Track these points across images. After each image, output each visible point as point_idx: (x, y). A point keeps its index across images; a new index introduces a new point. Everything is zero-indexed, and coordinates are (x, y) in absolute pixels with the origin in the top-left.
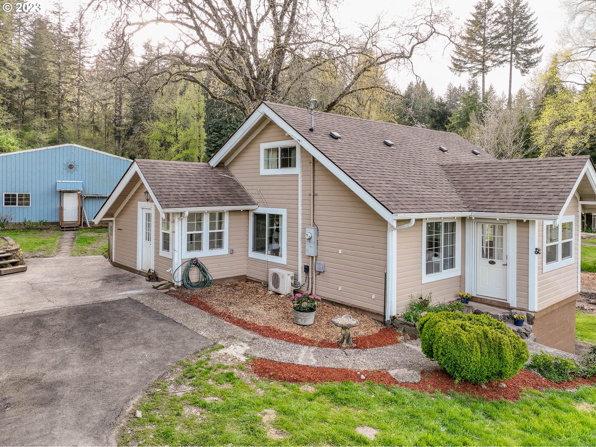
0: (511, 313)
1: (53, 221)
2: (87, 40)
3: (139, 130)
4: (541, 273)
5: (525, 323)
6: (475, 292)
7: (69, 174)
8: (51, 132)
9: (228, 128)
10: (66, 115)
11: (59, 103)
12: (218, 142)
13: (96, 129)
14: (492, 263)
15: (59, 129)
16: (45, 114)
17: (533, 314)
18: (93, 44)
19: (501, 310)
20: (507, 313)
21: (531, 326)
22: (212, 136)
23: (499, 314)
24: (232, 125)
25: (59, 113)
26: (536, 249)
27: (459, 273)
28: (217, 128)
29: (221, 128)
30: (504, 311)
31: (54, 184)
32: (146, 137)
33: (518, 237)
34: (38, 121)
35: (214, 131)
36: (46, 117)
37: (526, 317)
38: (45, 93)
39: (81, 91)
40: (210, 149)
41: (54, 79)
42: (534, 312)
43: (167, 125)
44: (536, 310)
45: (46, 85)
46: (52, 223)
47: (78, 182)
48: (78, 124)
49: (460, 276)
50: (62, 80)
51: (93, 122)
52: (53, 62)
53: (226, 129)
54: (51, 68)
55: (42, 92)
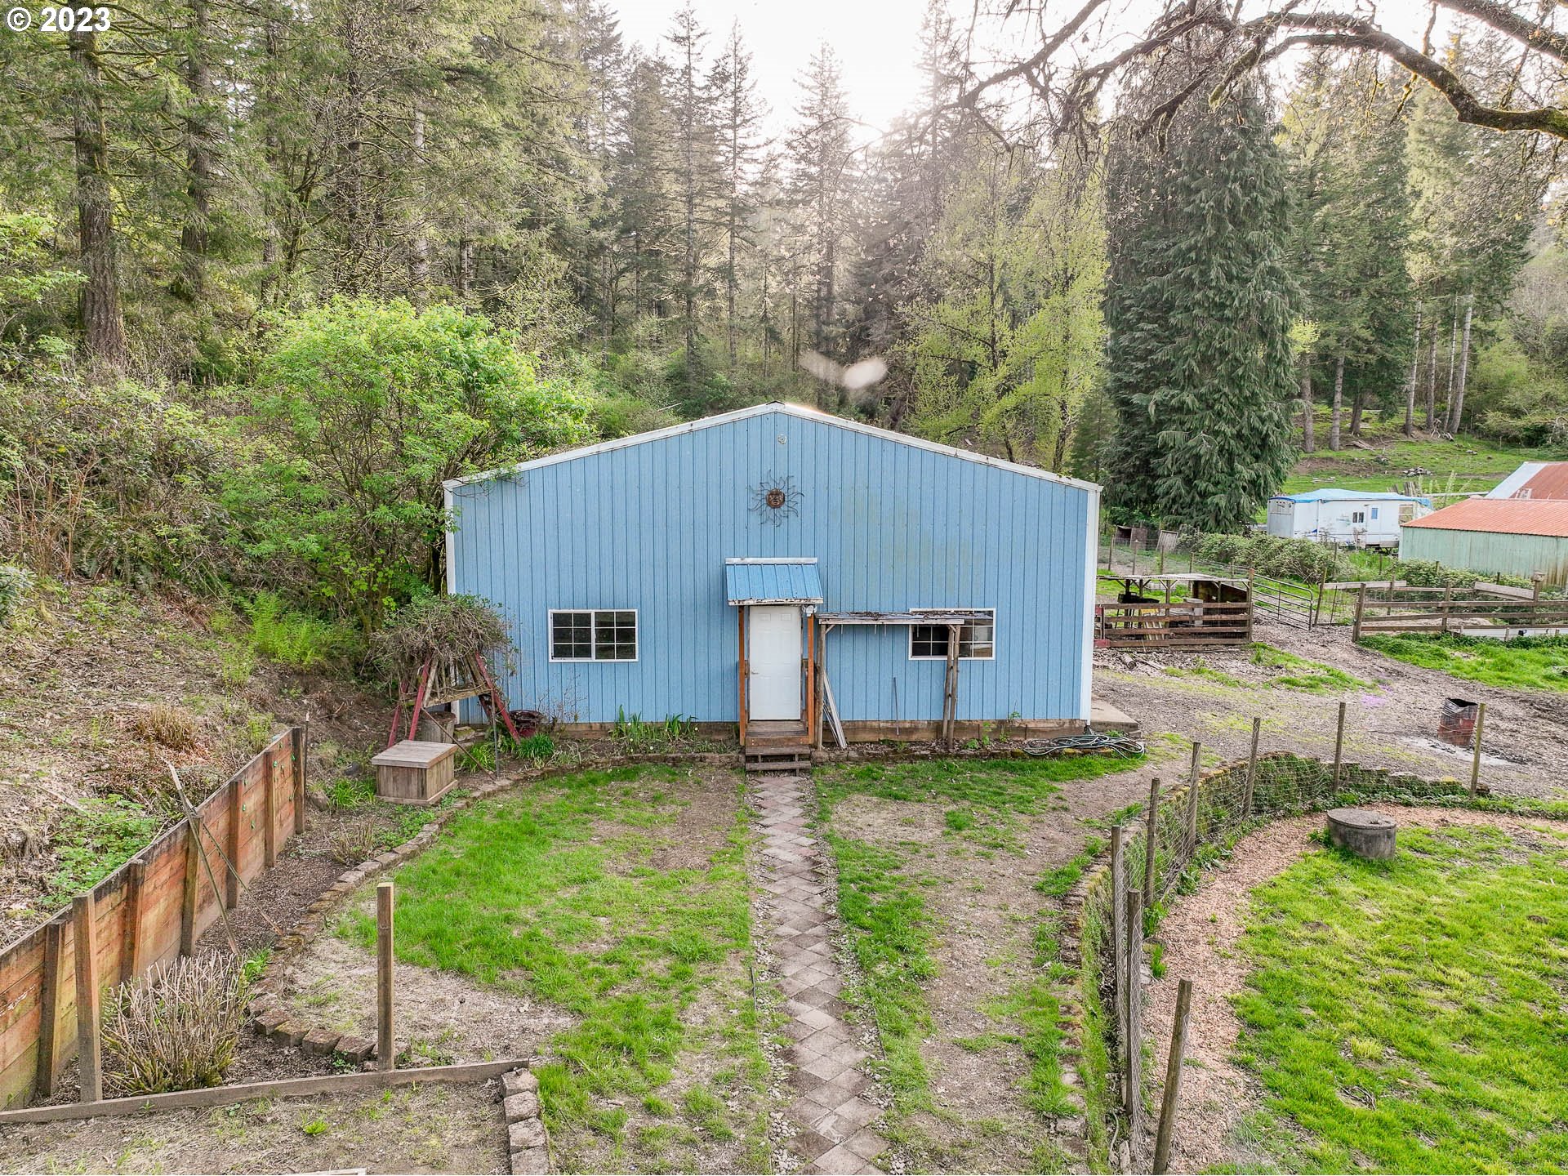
1: (716, 717)
2: (750, 100)
3: (886, 333)
7: (769, 526)
8: (672, 351)
9: (1198, 304)
10: (703, 305)
11: (689, 274)
12: (1159, 356)
13: (773, 335)
15: (690, 343)
16: (659, 307)
18: (765, 111)
22: (1138, 334)
24: (1211, 294)
25: (689, 302)
28: (1151, 308)
29: (1170, 306)
31: (715, 571)
32: (910, 349)
34: (646, 325)
35: (1141, 318)
36: (660, 315)
38: (658, 253)
39: (737, 240)
40: (1126, 379)
41: (677, 214)
43: (966, 309)
45: (661, 232)
46: (711, 728)
47: (803, 560)
48: (732, 327)
50: (696, 215)
51: (765, 318)
52: (676, 171)
53: (1187, 309)
54: (671, 186)
55: (652, 253)
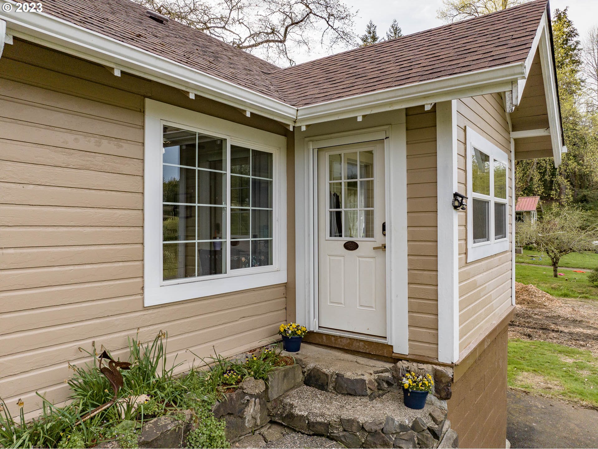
0: (396, 369)
4: (464, 261)
5: (431, 397)
6: (316, 320)
14: (351, 246)
17: (449, 372)
19: (372, 362)
20: (386, 371)
21: (444, 404)
23: (367, 377)
26: (456, 195)
27: (282, 278)
30: (381, 365)
33: (410, 170)
37: (432, 382)
42: (452, 366)
44: (456, 359)
49: (285, 285)
